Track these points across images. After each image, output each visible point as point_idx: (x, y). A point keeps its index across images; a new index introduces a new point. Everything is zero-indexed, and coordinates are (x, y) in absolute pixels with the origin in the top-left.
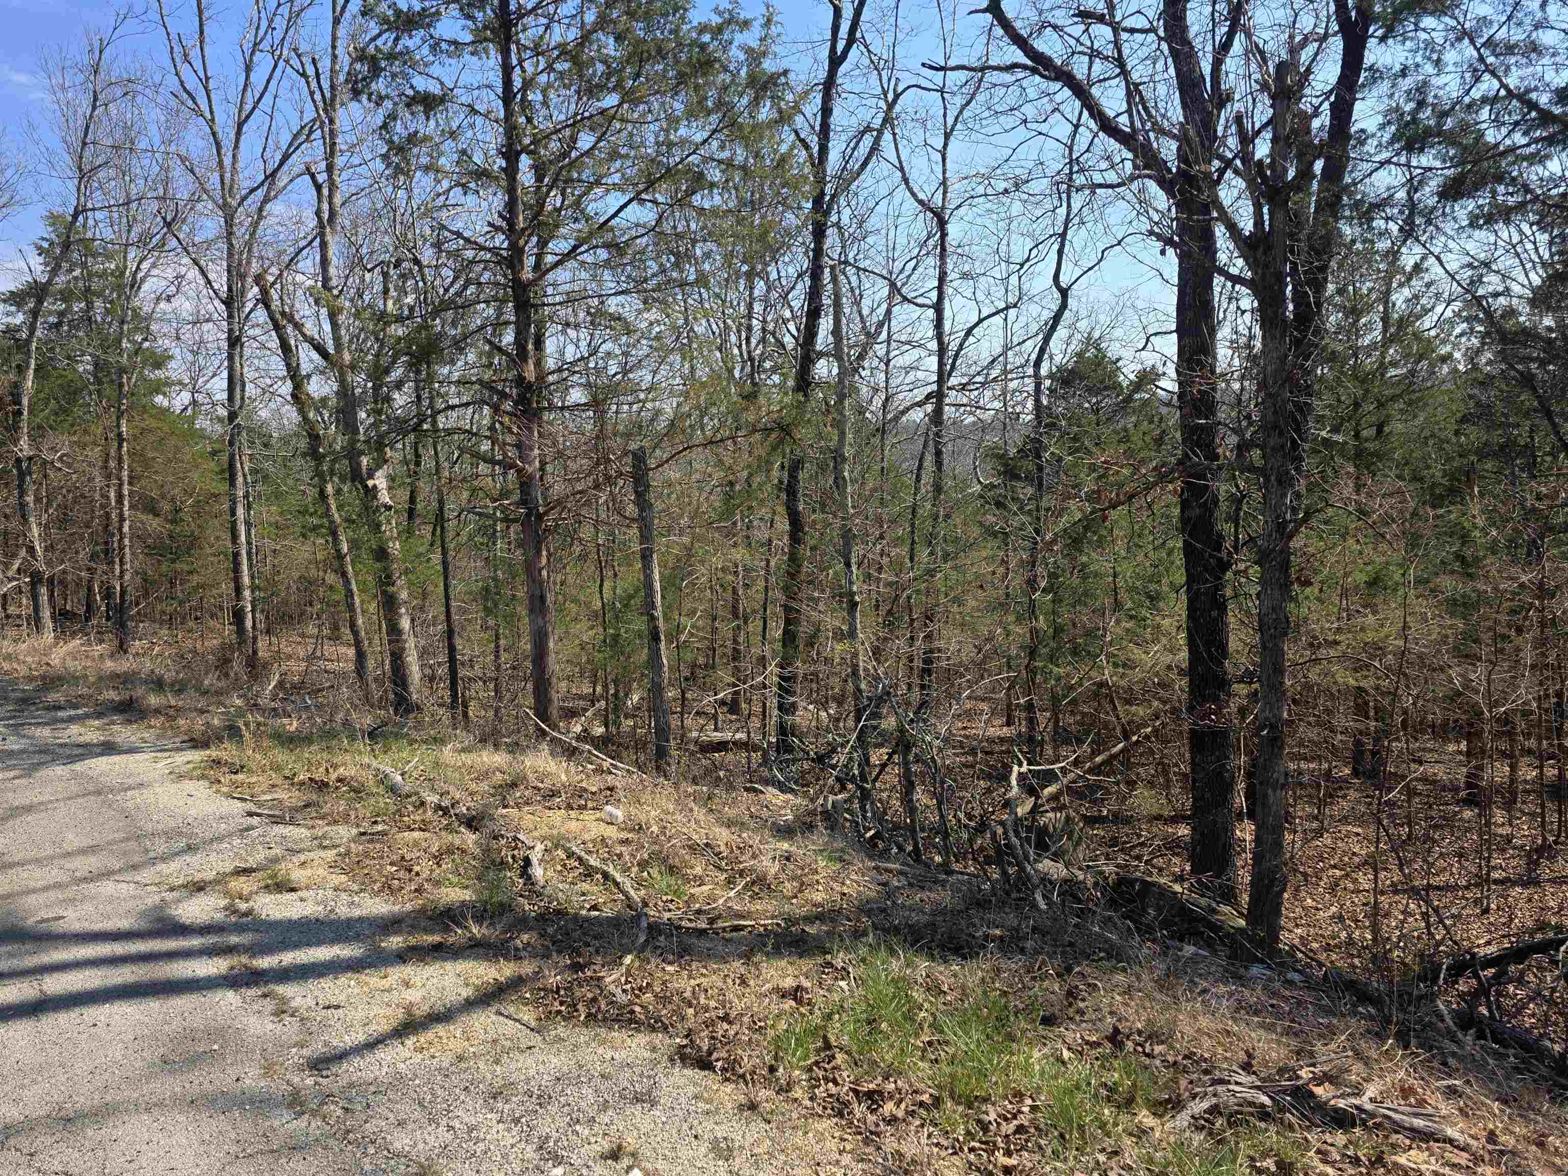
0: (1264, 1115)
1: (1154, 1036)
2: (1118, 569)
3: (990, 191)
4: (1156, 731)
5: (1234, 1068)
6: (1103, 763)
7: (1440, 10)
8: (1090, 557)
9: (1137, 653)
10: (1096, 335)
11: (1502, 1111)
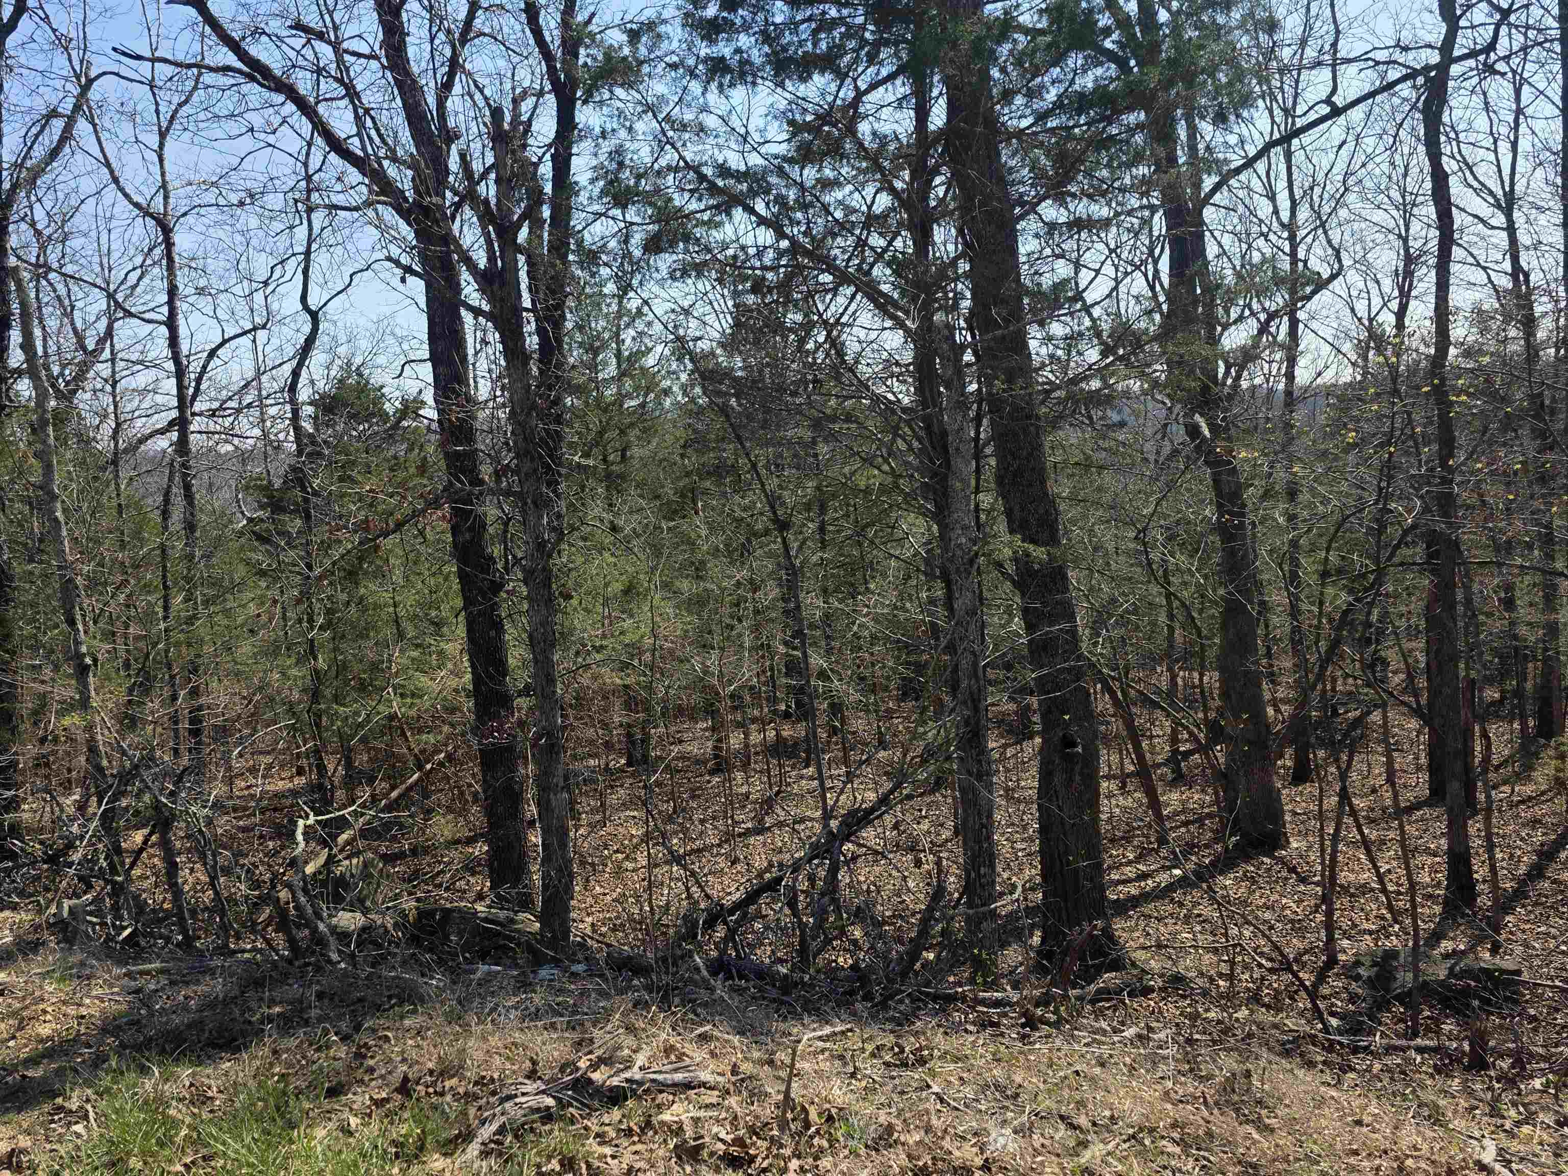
0: (547, 1116)
1: (444, 1073)
2: (398, 599)
3: (222, 201)
4: (450, 757)
5: (520, 1080)
6: (400, 797)
7: (628, 84)
8: (370, 589)
9: (423, 681)
10: (358, 361)
11: (741, 1043)
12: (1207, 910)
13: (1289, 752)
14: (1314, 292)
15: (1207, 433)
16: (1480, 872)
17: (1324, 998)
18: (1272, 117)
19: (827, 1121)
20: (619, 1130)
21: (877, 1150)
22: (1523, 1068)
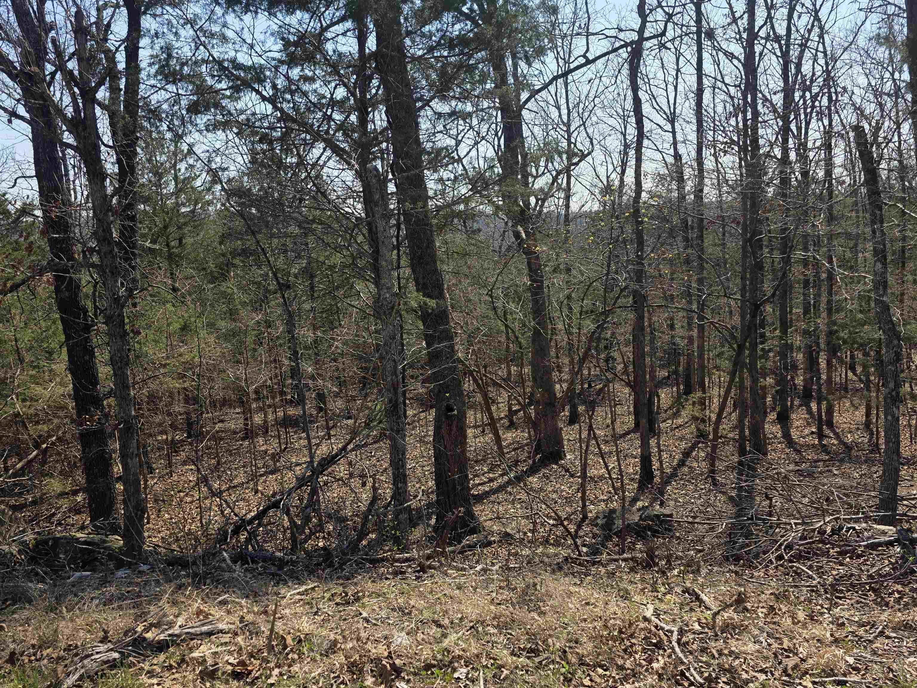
0: (113, 665)
1: (43, 645)
2: (18, 336)
4: (59, 439)
5: (96, 644)
7: (174, 5)
9: (39, 390)
11: (247, 603)
12: (523, 496)
13: (567, 408)
14: (580, 161)
15: (524, 236)
16: (656, 465)
17: (581, 537)
18: (558, 63)
19: (298, 642)
20: (163, 667)
21: (327, 656)
22: (671, 565)
